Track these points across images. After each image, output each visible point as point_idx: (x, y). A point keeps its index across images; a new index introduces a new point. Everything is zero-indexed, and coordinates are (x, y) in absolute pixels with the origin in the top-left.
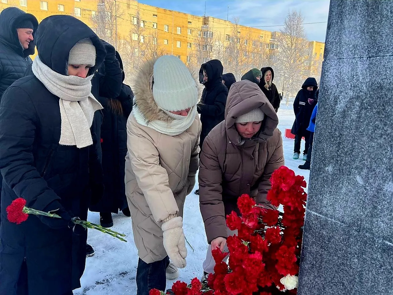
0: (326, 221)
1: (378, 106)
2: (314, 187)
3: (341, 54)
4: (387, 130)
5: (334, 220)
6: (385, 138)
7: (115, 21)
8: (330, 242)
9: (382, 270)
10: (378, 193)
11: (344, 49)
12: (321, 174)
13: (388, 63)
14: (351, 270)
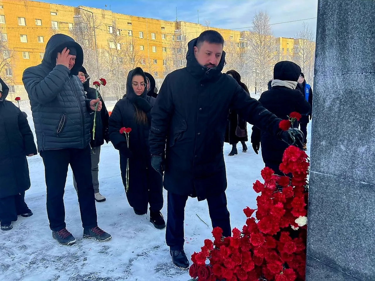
0: (324, 176)
1: (350, 103)
2: (314, 156)
3: (325, 72)
4: (357, 116)
5: (329, 174)
6: (356, 121)
7: (93, 32)
8: (327, 189)
9: (361, 200)
10: (354, 154)
11: (327, 69)
12: (319, 147)
13: (354, 77)
14: (342, 204)
